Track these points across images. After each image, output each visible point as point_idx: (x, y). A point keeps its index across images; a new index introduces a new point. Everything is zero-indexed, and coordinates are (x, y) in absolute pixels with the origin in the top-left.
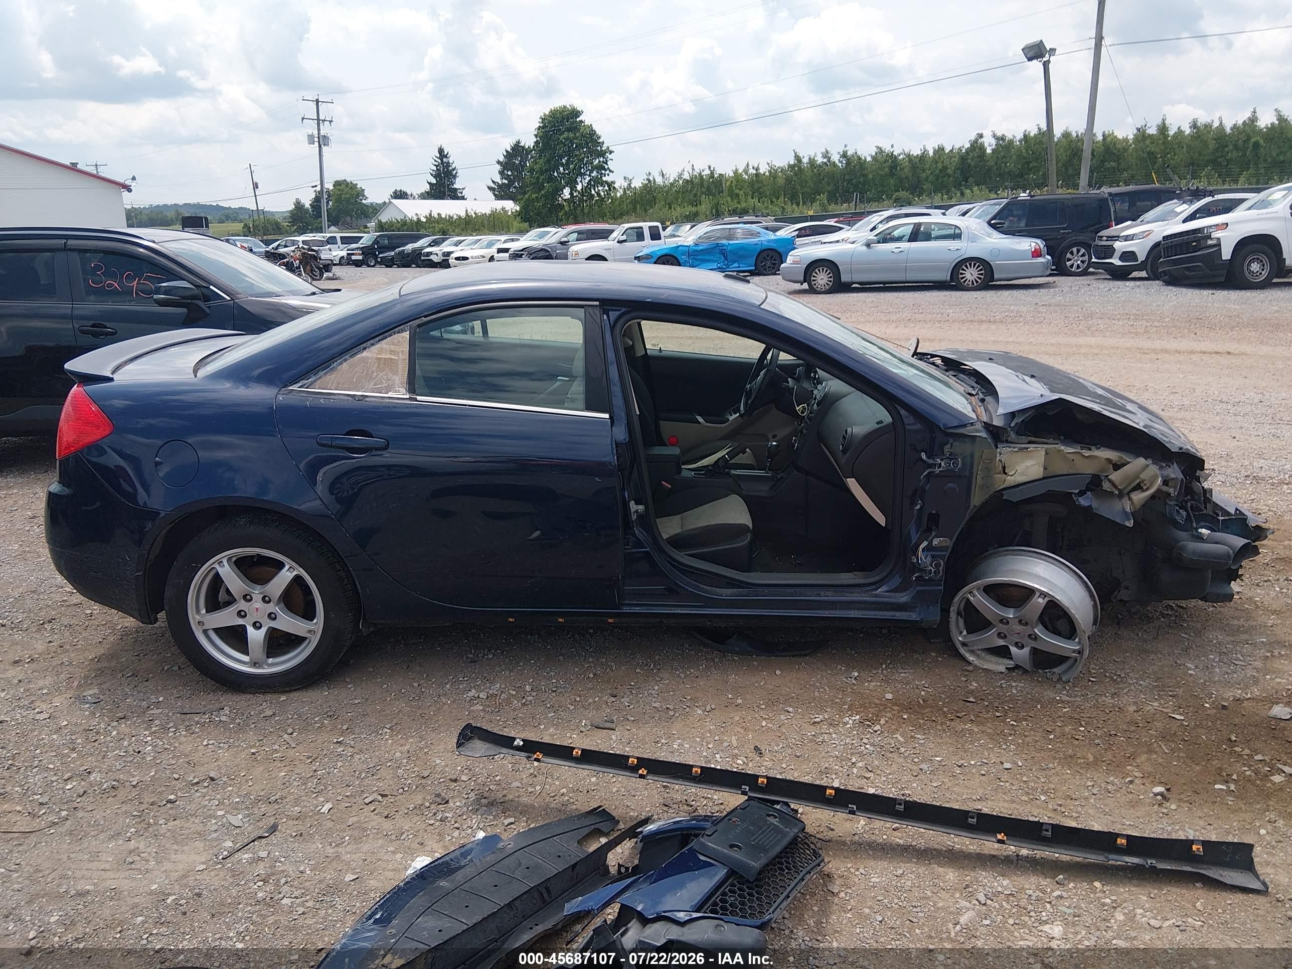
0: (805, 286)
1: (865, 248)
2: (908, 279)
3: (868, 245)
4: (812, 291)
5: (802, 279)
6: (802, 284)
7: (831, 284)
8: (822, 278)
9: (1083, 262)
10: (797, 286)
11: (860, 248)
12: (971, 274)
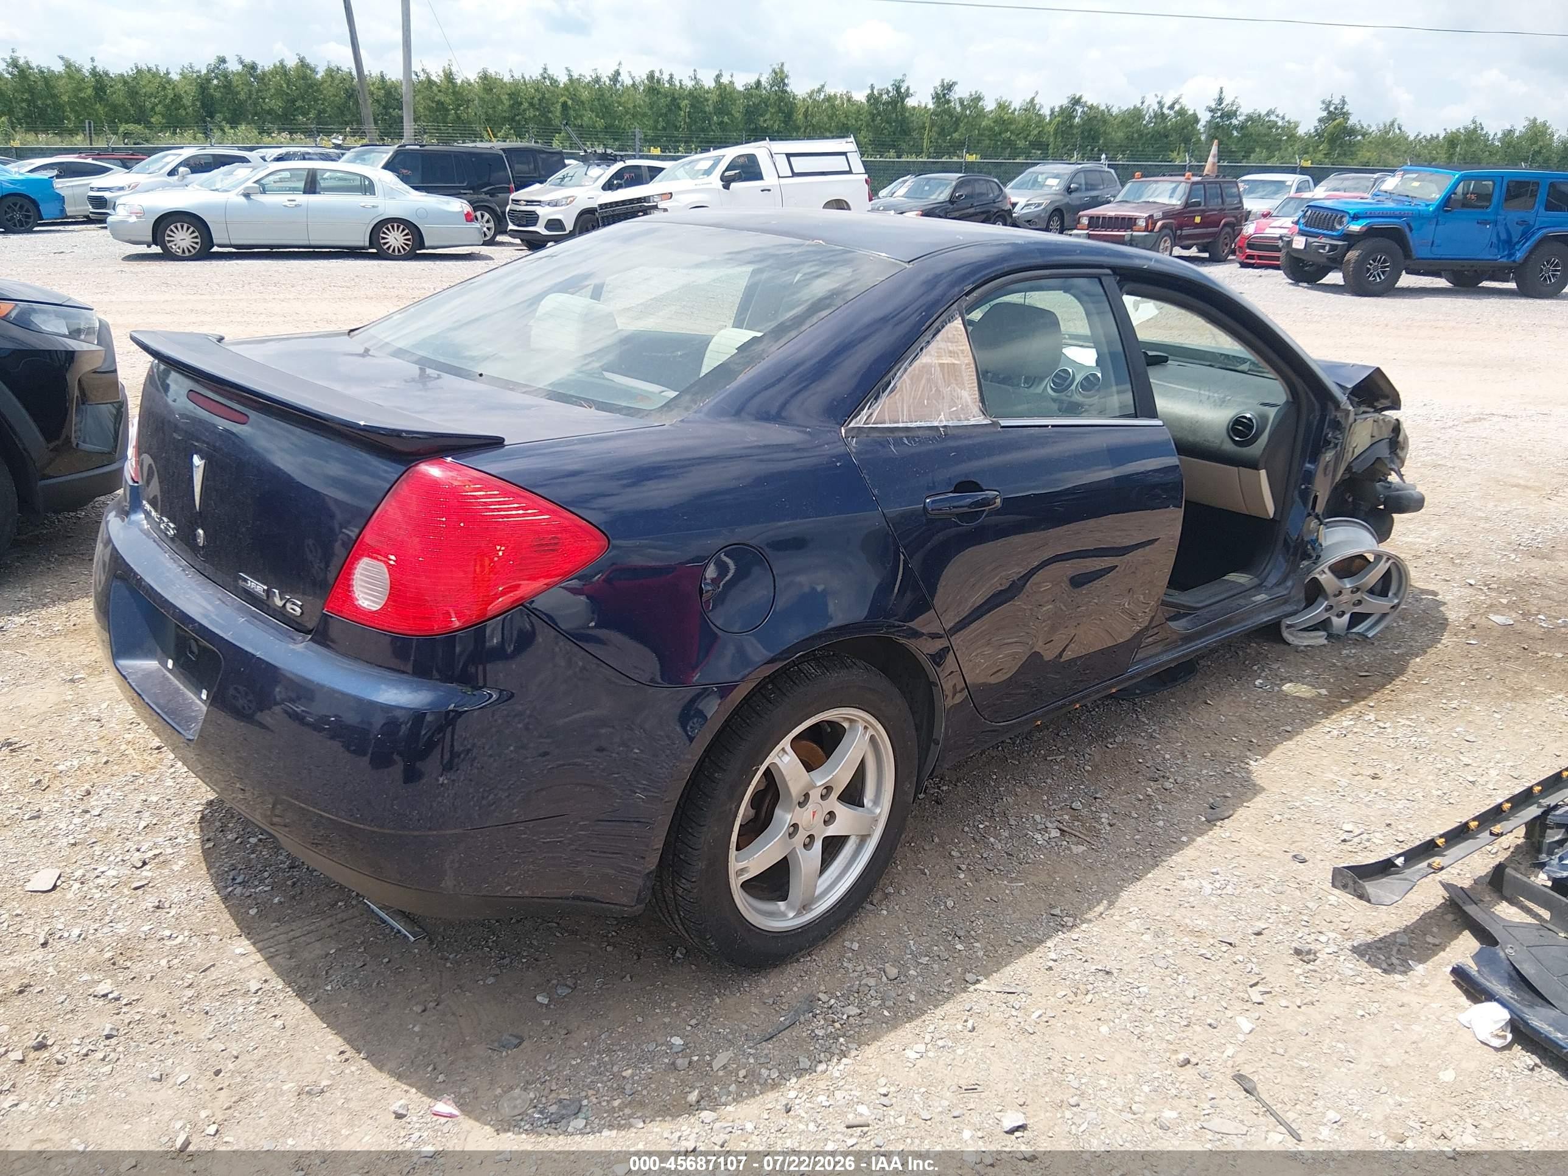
0: (156, 249)
1: (243, 199)
2: (313, 243)
3: (247, 196)
4: (168, 255)
5: (150, 239)
6: (149, 246)
7: (198, 247)
8: (182, 238)
9: (488, 229)
10: (143, 249)
11: (235, 198)
12: (395, 239)
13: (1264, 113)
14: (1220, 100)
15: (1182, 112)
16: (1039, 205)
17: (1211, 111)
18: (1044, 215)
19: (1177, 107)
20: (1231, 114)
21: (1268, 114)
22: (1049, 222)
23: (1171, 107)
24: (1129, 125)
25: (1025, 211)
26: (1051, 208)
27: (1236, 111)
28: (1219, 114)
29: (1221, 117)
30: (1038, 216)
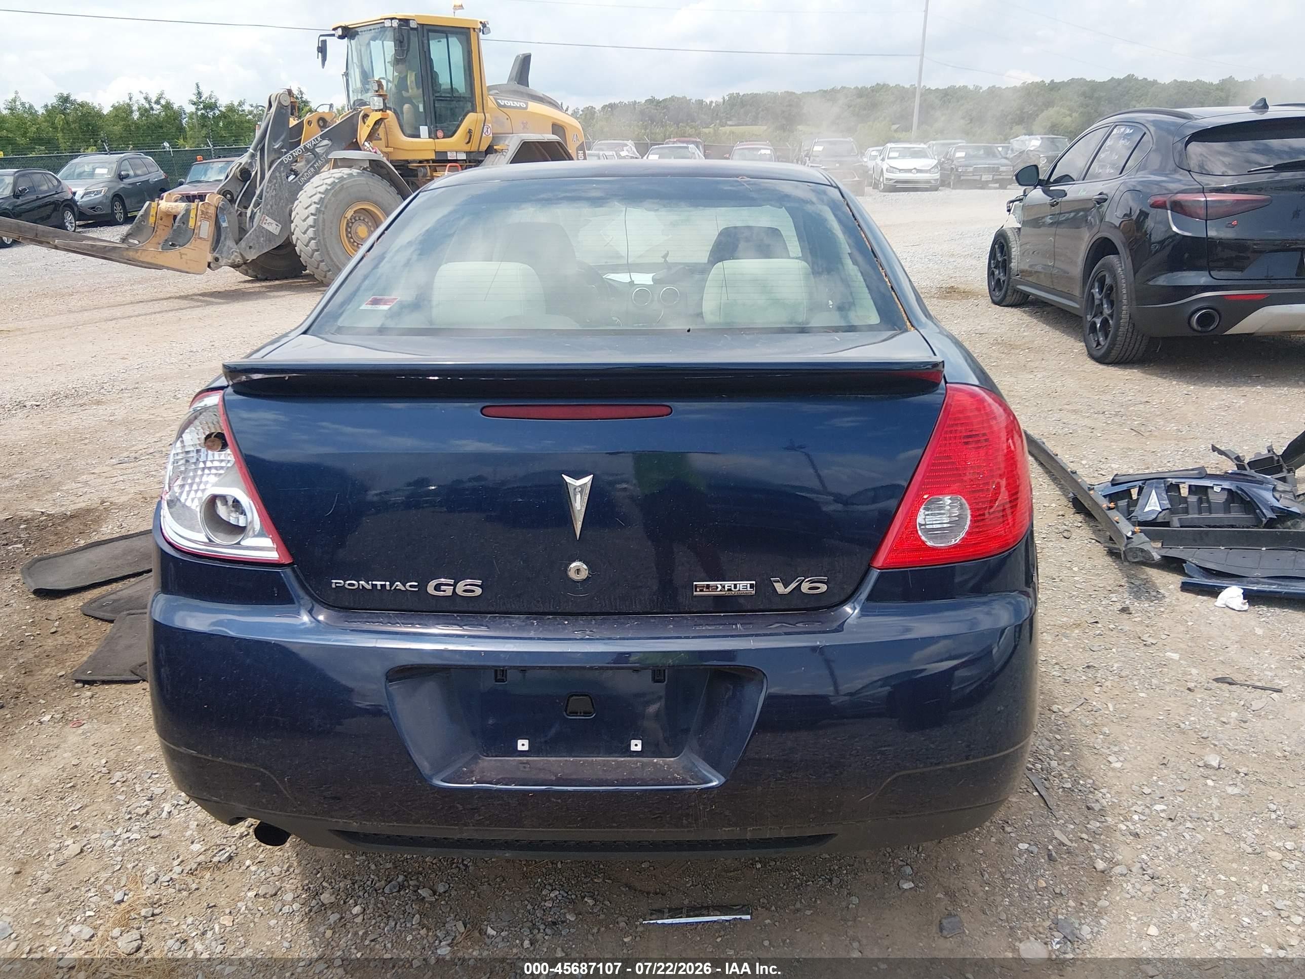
13: (236, 104)
14: (199, 94)
15: (168, 107)
16: (99, 192)
17: (194, 104)
18: (108, 202)
19: (163, 102)
20: (212, 106)
21: (240, 104)
22: (112, 207)
23: (158, 102)
24: (124, 119)
25: (85, 199)
26: (110, 195)
27: (215, 103)
28: (202, 106)
29: (205, 108)
30: (101, 203)
